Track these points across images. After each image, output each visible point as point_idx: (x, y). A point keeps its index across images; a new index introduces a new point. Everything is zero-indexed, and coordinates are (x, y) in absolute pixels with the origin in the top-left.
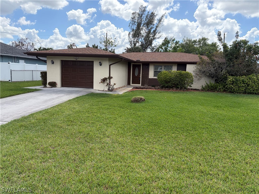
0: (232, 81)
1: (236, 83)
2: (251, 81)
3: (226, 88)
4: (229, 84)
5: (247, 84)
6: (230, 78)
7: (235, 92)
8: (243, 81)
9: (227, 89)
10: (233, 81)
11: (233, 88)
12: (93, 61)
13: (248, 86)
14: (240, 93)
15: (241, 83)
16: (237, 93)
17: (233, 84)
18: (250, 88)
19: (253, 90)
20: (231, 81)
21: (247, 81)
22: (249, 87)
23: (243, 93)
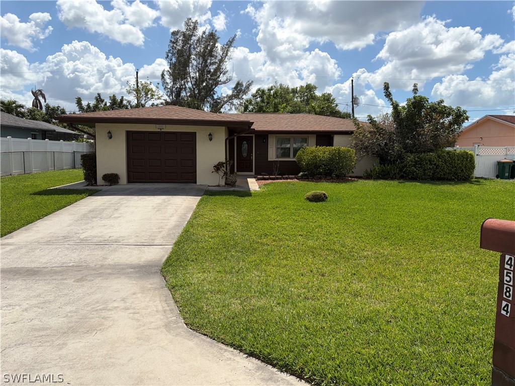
0: (414, 160)
1: (421, 164)
2: (440, 160)
3: (404, 172)
4: (409, 165)
5: (435, 164)
6: (410, 157)
7: (419, 178)
8: (430, 161)
9: (406, 174)
10: (416, 162)
11: (416, 172)
12: (196, 133)
13: (437, 168)
14: (426, 179)
15: (427, 163)
16: (422, 179)
17: (414, 166)
18: (440, 171)
19: (444, 174)
20: (412, 161)
21: (435, 160)
22: (438, 170)
23: (431, 180)
